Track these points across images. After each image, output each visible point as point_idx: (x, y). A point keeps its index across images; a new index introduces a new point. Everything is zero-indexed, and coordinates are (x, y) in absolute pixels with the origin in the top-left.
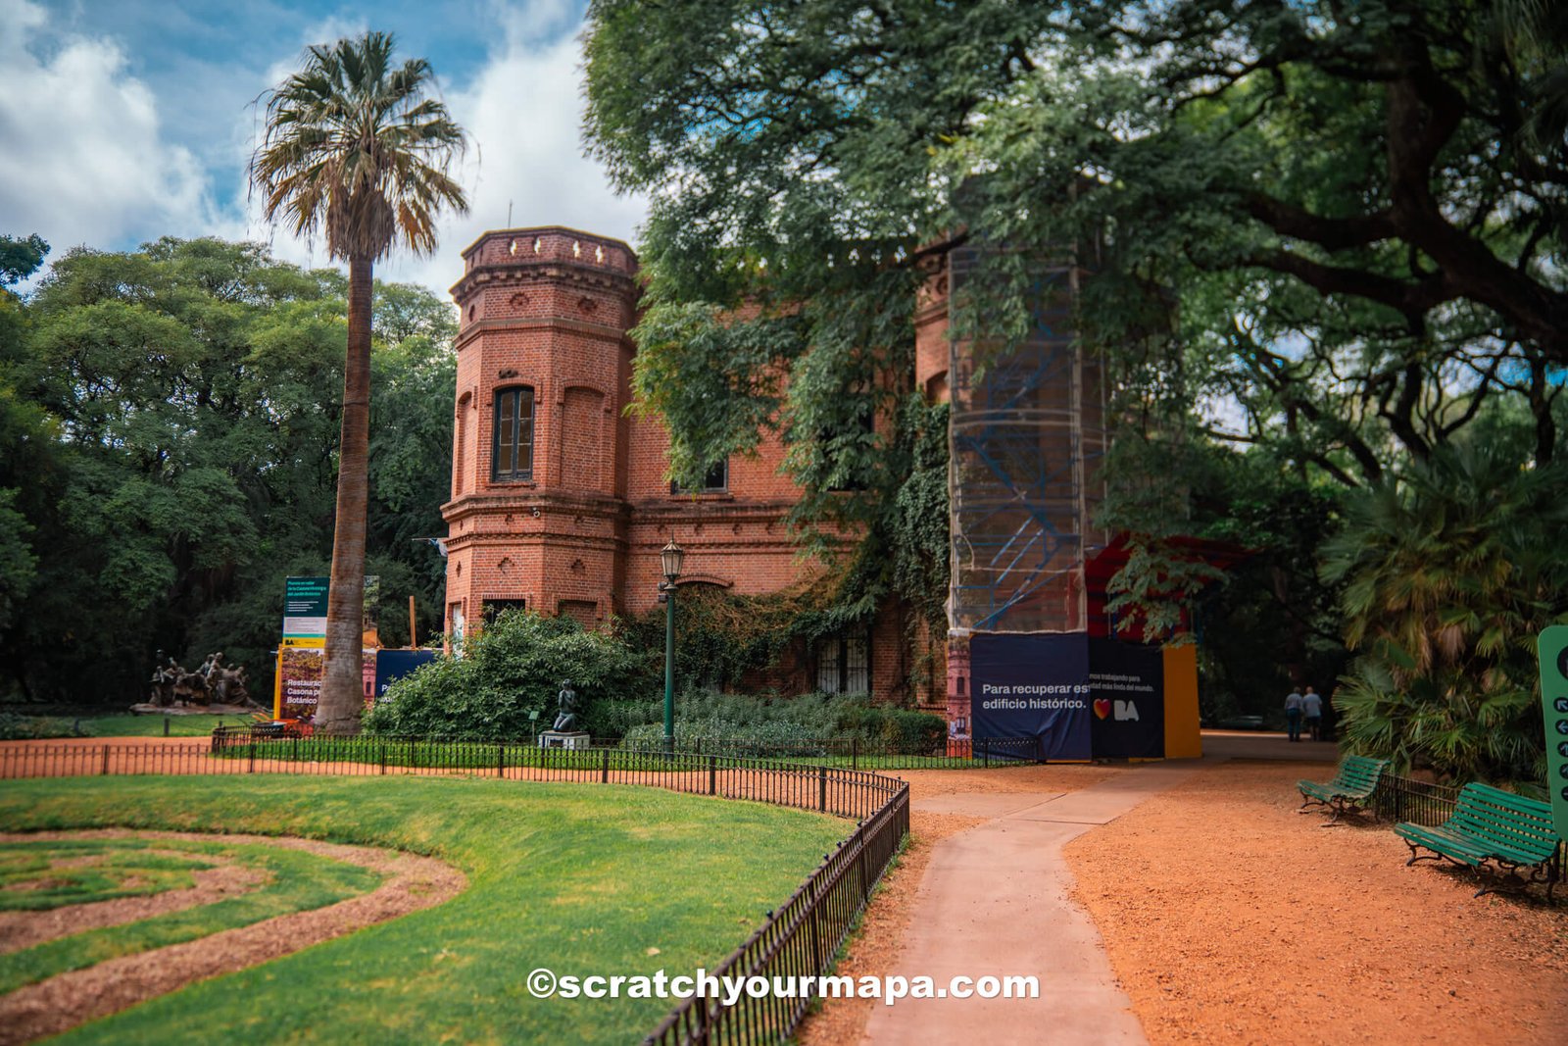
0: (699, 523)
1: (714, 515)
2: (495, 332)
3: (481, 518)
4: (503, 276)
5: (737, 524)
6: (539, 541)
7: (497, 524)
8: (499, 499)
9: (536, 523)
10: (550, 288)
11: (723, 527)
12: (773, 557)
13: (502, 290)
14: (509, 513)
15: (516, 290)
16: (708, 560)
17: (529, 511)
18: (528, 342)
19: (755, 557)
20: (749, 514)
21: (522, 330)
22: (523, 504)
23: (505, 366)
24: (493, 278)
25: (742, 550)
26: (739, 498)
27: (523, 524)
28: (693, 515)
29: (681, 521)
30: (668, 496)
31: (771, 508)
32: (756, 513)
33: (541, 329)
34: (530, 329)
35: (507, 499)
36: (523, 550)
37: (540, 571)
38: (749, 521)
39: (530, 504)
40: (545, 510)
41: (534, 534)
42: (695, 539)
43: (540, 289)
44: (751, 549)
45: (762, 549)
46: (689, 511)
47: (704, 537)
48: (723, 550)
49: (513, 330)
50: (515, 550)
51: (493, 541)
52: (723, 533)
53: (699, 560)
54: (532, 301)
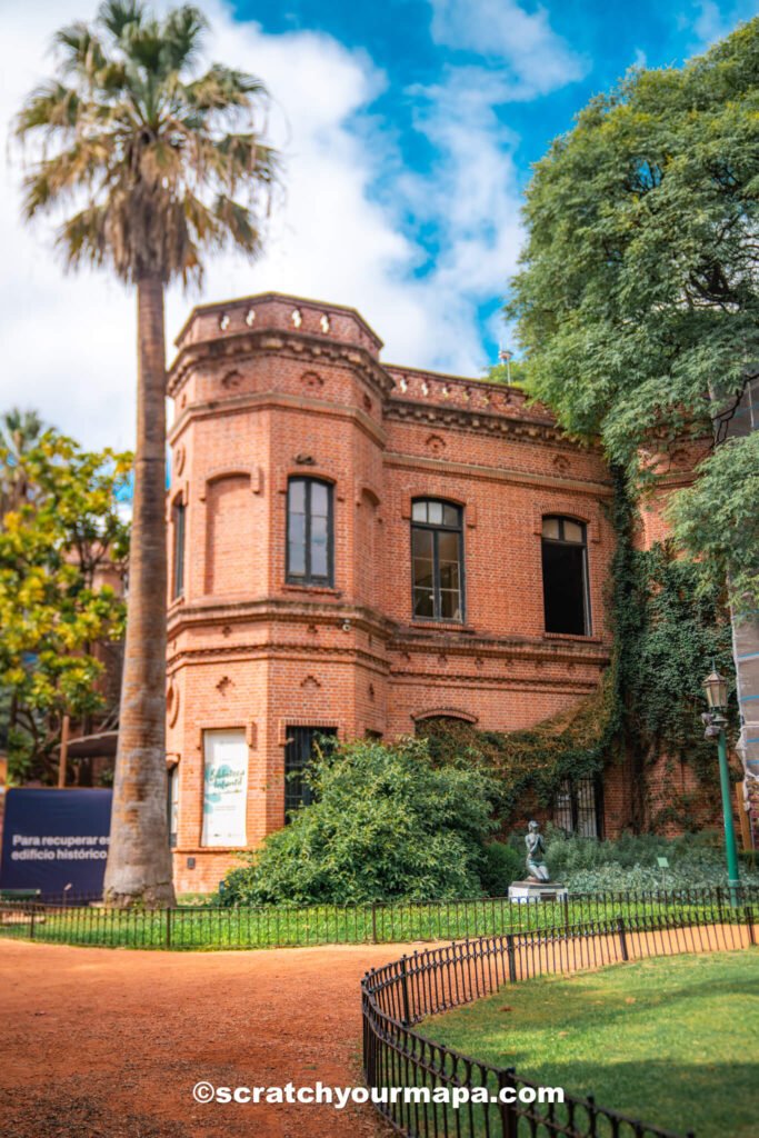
0: (443, 654)
1: (462, 646)
2: (285, 408)
3: (276, 626)
4: (299, 347)
5: (480, 657)
6: (350, 659)
7: (298, 634)
8: (307, 605)
9: (344, 638)
10: (348, 375)
11: (466, 659)
12: (514, 694)
13: (292, 363)
14: (312, 623)
15: (309, 367)
16: (454, 692)
17: (339, 623)
18: (325, 428)
19: (497, 693)
20: (495, 648)
21: (319, 413)
22: (335, 614)
23: (299, 451)
24: (286, 347)
25: (486, 685)
26: (479, 631)
27: (328, 637)
28: (441, 645)
29: (425, 650)
30: (410, 621)
31: (516, 644)
32: (502, 648)
33: (341, 417)
34: (328, 415)
35: (316, 606)
36: (331, 668)
37: (351, 695)
38: (491, 655)
39: (342, 614)
40: (355, 623)
41: (347, 651)
42: (438, 670)
43: (336, 373)
44: (494, 685)
45: (504, 686)
46: (439, 640)
47: (447, 669)
48: (467, 683)
49: (307, 412)
50: (319, 667)
51: (296, 655)
52: (465, 666)
53: (444, 692)
54: (326, 385)
